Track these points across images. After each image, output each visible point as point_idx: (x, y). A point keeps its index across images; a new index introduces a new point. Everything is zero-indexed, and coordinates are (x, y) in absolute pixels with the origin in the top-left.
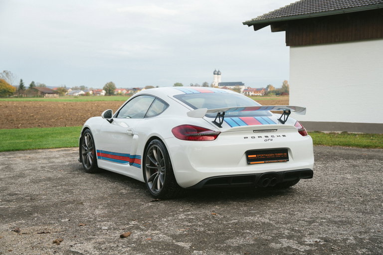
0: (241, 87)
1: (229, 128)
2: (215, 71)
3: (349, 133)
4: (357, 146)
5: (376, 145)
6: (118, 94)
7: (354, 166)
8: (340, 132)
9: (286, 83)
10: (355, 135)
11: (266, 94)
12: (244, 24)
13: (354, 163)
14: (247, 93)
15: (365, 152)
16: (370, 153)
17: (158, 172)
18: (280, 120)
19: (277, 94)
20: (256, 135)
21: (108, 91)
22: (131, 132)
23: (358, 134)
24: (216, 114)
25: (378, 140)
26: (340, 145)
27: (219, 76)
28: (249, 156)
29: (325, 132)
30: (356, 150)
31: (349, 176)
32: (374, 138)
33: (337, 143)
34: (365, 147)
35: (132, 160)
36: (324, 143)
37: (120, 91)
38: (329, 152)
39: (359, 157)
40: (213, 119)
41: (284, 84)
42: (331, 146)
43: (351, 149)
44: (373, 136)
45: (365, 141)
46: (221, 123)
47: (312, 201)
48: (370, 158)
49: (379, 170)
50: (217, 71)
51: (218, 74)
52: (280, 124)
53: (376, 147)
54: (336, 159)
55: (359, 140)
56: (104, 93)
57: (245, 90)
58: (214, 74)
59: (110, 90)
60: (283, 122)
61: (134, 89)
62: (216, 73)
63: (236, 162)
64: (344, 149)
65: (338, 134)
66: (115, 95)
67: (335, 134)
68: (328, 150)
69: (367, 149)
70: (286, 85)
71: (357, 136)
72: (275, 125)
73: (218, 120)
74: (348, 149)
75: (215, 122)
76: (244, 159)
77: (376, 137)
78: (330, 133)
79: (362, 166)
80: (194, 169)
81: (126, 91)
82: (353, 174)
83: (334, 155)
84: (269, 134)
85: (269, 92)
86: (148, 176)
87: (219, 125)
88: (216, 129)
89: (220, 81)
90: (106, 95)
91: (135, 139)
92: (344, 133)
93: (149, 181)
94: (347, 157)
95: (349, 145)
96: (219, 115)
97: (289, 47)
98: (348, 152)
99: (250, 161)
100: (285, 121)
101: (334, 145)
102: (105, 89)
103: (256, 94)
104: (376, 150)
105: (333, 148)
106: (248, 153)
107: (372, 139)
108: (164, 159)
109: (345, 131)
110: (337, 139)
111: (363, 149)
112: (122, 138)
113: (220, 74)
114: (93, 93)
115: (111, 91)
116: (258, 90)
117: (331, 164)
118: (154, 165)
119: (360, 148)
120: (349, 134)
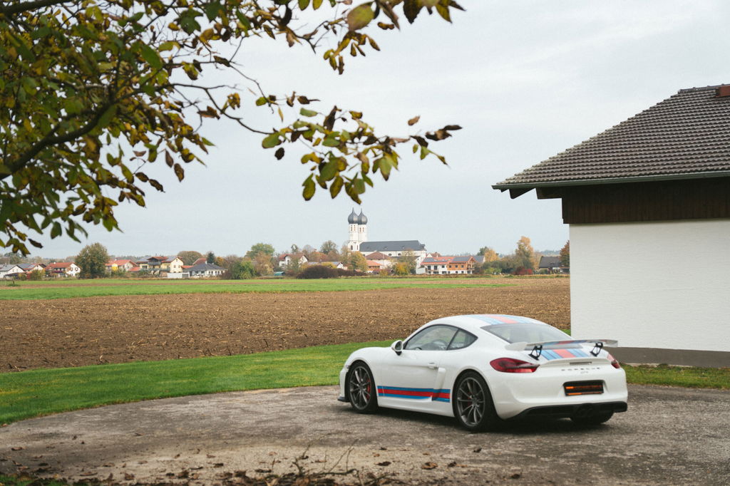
0: (418, 253)
1: (546, 361)
2: (353, 214)
3: (670, 365)
4: (680, 384)
5: (706, 383)
6: (113, 274)
7: (672, 407)
8: (655, 365)
9: (526, 245)
10: (680, 369)
11: (478, 271)
12: (495, 187)
13: (673, 404)
14: (432, 268)
15: (689, 392)
16: (695, 394)
17: (473, 405)
18: (592, 353)
19: (504, 271)
20: (573, 367)
21: (88, 267)
22: (434, 365)
23: (684, 369)
24: (533, 347)
25: (711, 377)
26: (656, 384)
27: (362, 226)
28: (567, 388)
29: (633, 365)
30: (678, 390)
31: (665, 416)
32: (707, 375)
33: (651, 381)
34: (690, 386)
35: (438, 395)
36: (633, 380)
37: (115, 266)
38: (640, 392)
39: (681, 398)
40: (530, 352)
41: (520, 246)
42: (643, 385)
43: (670, 389)
44: (706, 371)
45: (692, 378)
46: (538, 356)
47: (627, 433)
48: (695, 399)
49: (701, 411)
50: (358, 214)
51: (360, 223)
52: (593, 357)
53: (705, 386)
54: (650, 400)
55: (684, 377)
56: (74, 270)
57: (426, 260)
58: (351, 222)
59: (93, 265)
60: (595, 355)
61: (152, 259)
62: (355, 219)
63: (555, 394)
64: (661, 389)
65: (653, 367)
66: (107, 276)
67: (648, 367)
68: (639, 390)
69: (692, 389)
70: (526, 249)
71: (682, 371)
72: (588, 358)
73: (535, 353)
74: (667, 389)
75: (531, 355)
76: (562, 391)
77: (710, 373)
78: (640, 366)
79: (682, 407)
80: (517, 401)
81: (131, 266)
82: (671, 413)
83: (648, 395)
84: (584, 367)
85: (486, 266)
86: (460, 410)
87: (536, 358)
88: (534, 362)
89: (365, 240)
90: (81, 276)
91: (441, 373)
92: (663, 366)
93: (463, 415)
94: (664, 398)
95: (668, 384)
96: (536, 348)
97: (568, 225)
98: (666, 392)
99: (568, 393)
100: (597, 354)
101: (647, 383)
102: (80, 261)
103: (453, 272)
104: (704, 390)
105: (646, 387)
106: (566, 385)
107: (704, 376)
108: (482, 390)
109: (664, 363)
110: (651, 375)
111: (688, 389)
112: (422, 371)
113: (365, 223)
114: (47, 272)
115: (97, 268)
116: (456, 262)
117: (645, 405)
118: (467, 398)
119: (683, 388)
120: (670, 368)
